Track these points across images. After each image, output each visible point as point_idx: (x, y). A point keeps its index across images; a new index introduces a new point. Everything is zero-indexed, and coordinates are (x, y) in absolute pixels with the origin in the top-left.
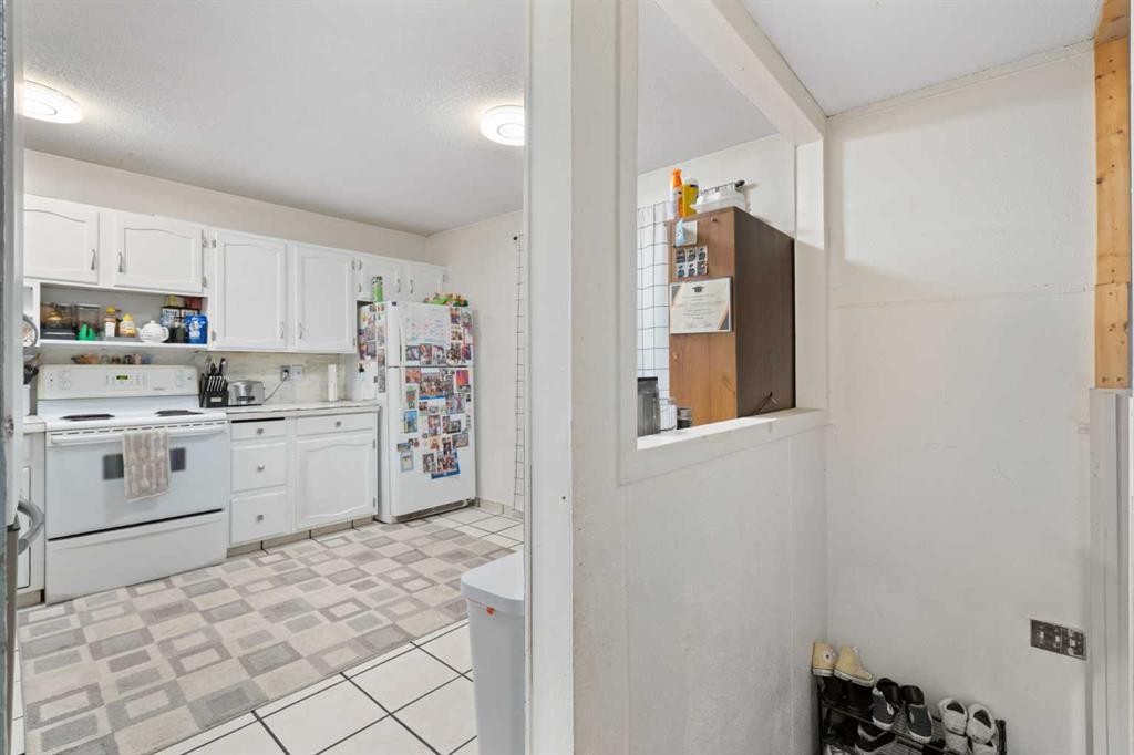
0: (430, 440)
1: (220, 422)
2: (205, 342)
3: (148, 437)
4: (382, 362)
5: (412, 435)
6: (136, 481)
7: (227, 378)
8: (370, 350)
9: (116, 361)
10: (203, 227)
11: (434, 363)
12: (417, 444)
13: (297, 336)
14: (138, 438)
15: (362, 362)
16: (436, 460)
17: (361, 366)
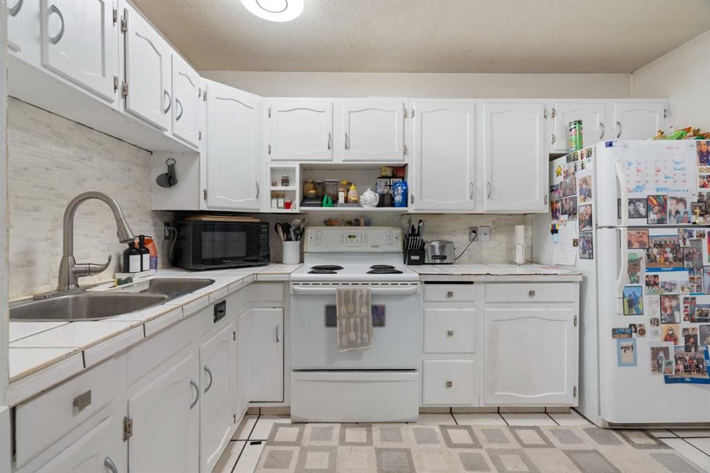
0: (663, 329)
1: (414, 283)
2: (407, 206)
3: (354, 292)
4: (588, 221)
5: (636, 320)
6: (346, 334)
7: (425, 238)
8: (566, 207)
9: (349, 223)
10: (404, 100)
11: (671, 221)
12: (642, 332)
13: (485, 198)
14: (347, 293)
15: (555, 222)
16: (672, 358)
17: (554, 226)
